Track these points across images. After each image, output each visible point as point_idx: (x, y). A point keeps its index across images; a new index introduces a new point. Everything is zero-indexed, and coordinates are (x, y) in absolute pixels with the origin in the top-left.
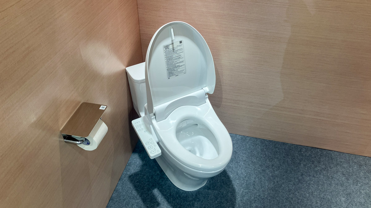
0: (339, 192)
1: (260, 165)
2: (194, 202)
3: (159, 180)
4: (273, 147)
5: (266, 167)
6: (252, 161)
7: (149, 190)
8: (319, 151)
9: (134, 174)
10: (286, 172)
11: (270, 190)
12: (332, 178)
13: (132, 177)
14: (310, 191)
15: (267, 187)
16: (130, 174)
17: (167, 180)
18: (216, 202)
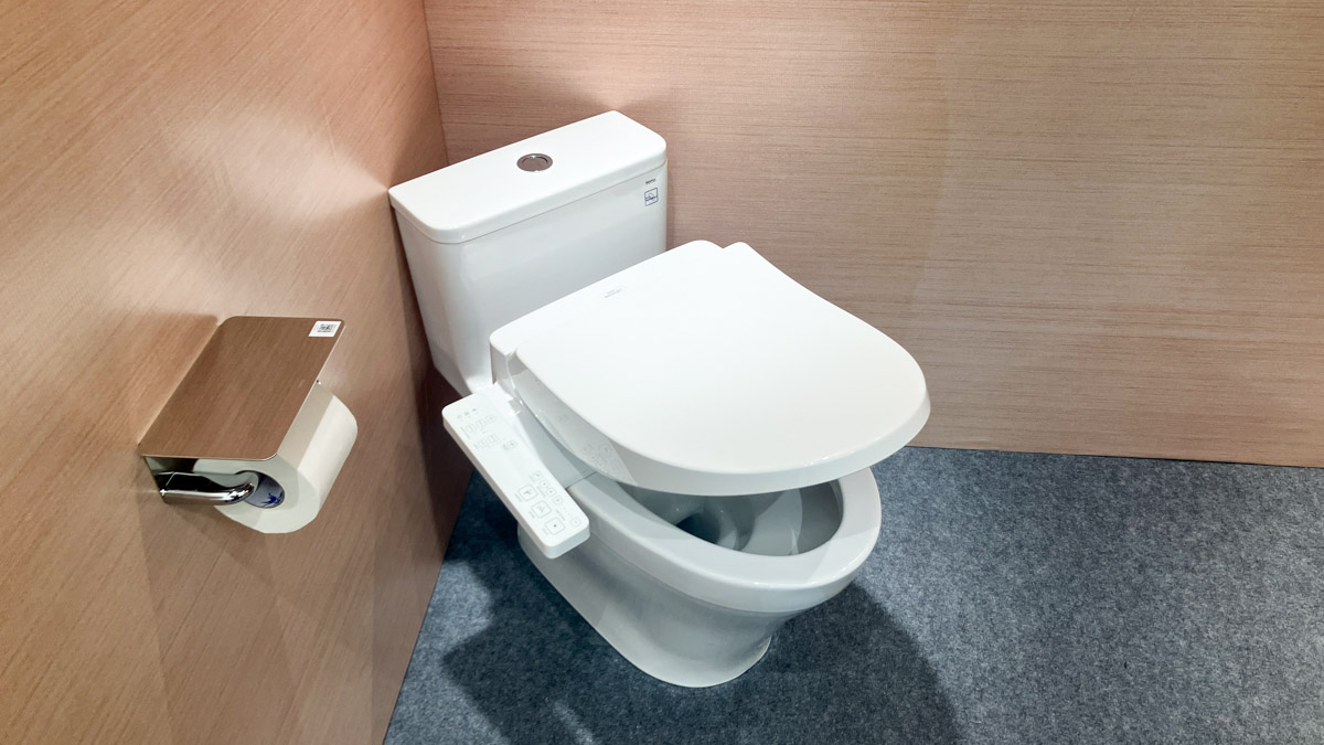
0: (1301, 616)
1: (970, 551)
2: (732, 727)
3: (574, 656)
4: (1003, 475)
5: (997, 556)
6: (936, 539)
7: (535, 703)
8: (1184, 471)
9: (466, 646)
10: (1079, 564)
11: (1031, 641)
12: (1261, 565)
13: (456, 658)
14: (1188, 625)
15: (1015, 630)
16: (449, 649)
17: (606, 655)
18: (827, 718)
